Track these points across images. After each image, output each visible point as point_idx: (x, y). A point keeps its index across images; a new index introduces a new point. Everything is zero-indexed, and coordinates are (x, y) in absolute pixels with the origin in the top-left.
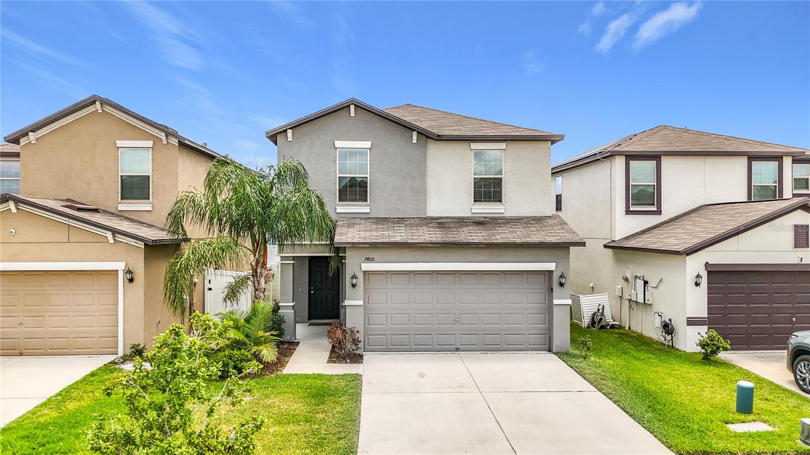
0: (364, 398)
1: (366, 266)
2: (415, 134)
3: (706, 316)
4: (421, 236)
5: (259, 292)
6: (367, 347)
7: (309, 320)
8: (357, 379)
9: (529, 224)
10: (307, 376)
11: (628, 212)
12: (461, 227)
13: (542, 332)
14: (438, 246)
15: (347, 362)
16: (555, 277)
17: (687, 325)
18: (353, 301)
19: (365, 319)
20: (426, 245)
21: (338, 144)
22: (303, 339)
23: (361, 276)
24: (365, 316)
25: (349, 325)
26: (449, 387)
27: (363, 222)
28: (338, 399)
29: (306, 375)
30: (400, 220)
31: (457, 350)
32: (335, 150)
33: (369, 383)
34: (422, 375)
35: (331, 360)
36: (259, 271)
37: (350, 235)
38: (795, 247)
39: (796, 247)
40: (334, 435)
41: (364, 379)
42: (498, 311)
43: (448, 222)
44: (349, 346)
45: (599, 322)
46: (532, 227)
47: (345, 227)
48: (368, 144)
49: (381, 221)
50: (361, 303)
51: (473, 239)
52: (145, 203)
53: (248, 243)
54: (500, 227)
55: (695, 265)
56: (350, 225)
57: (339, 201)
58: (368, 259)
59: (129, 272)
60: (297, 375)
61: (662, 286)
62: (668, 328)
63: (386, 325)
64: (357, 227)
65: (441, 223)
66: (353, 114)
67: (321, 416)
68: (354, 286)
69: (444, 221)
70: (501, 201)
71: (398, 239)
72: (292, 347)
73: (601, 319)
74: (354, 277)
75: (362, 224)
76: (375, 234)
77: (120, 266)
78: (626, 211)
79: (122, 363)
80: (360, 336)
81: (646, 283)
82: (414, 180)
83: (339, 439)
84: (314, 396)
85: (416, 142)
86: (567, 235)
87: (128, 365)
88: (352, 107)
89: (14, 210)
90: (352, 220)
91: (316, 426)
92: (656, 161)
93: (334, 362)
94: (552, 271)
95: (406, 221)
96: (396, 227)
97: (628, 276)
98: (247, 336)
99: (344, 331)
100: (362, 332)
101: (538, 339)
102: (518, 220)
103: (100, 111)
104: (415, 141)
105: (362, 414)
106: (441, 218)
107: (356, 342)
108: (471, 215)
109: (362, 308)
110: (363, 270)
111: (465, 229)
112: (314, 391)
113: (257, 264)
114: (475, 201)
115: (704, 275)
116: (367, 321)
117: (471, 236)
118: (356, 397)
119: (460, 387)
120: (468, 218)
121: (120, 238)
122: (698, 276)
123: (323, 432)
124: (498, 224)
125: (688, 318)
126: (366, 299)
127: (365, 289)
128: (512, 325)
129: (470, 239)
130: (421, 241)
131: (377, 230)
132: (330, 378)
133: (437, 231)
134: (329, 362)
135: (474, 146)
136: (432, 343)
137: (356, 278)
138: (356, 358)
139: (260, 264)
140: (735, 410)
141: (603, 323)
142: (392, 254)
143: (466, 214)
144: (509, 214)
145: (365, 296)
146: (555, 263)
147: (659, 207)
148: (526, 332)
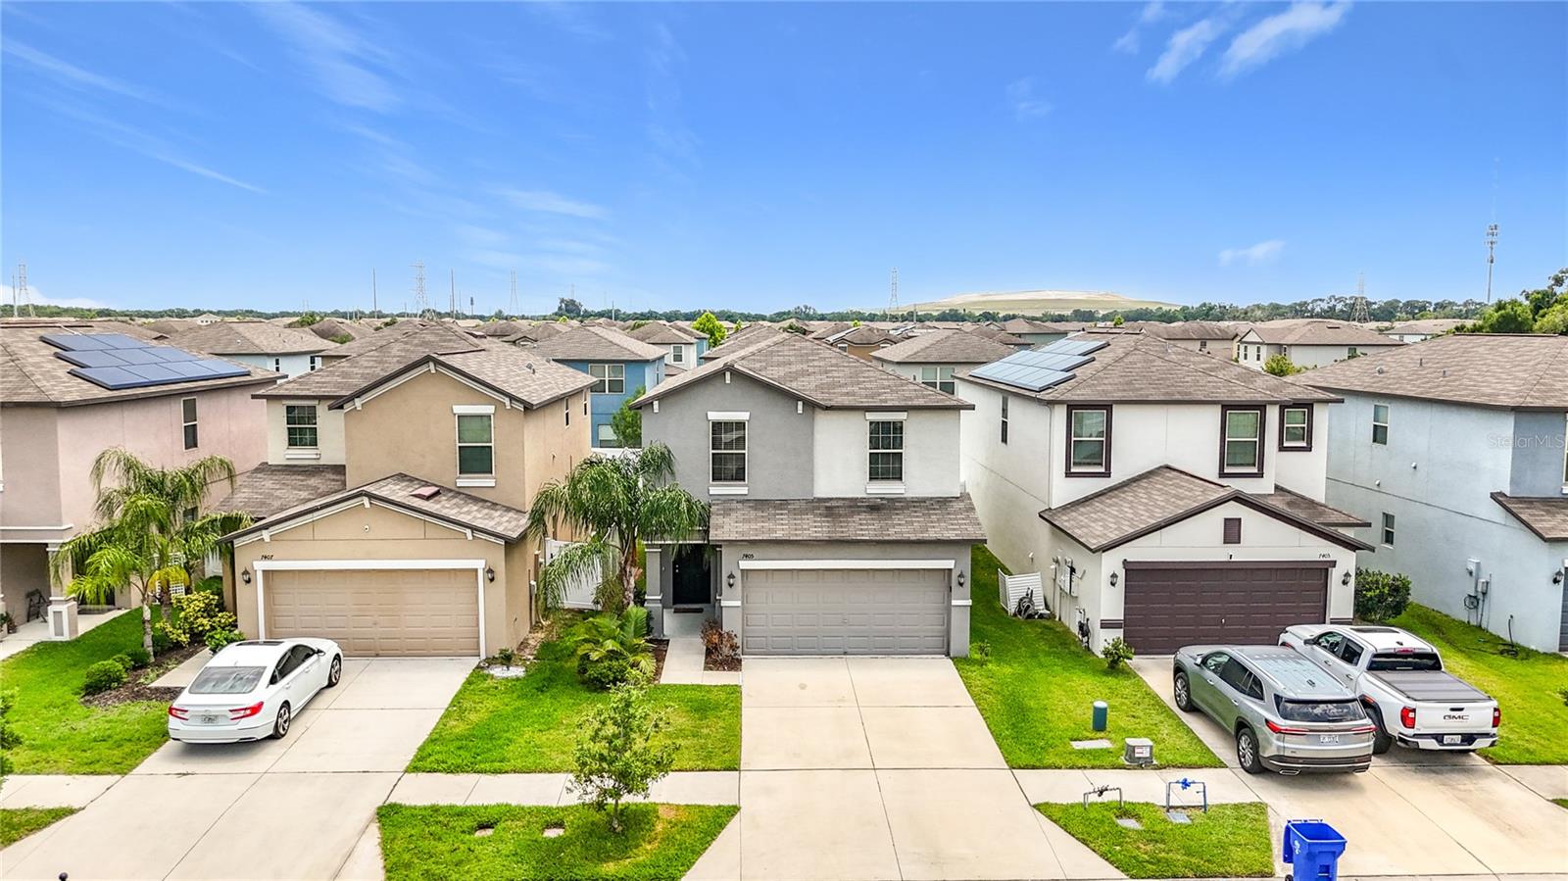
0: (744, 712)
1: (745, 564)
2: (800, 403)
3: (1123, 619)
4: (805, 529)
6: (745, 650)
7: (674, 604)
8: (735, 691)
9: (932, 509)
10: (686, 687)
11: (1069, 474)
12: (852, 514)
13: (940, 634)
15: (724, 670)
16: (954, 576)
17: (1102, 628)
18: (730, 602)
19: (743, 619)
20: (810, 542)
21: (712, 416)
22: (674, 637)
23: (738, 575)
24: (743, 616)
25: (726, 628)
26: (829, 701)
27: (740, 506)
28: (719, 714)
29: (684, 685)
30: (783, 504)
31: (845, 653)
32: (708, 423)
33: (748, 695)
34: (803, 687)
35: (707, 668)
36: (628, 570)
37: (727, 528)
39: (1225, 543)
40: (720, 748)
41: (743, 690)
42: (892, 612)
43: (838, 507)
44: (726, 651)
45: (1026, 611)
46: (933, 514)
47: (721, 514)
48: (745, 415)
49: (760, 504)
50: (739, 603)
51: (863, 535)
52: (487, 478)
53: (616, 541)
54: (897, 514)
55: (1113, 562)
56: (727, 512)
57: (713, 480)
58: (746, 557)
59: (490, 571)
60: (675, 685)
61: (1085, 577)
62: (1084, 629)
63: (766, 626)
64: (734, 515)
65: (830, 508)
66: (728, 382)
67: (705, 731)
68: (731, 585)
69: (834, 504)
70: (901, 479)
71: (779, 535)
72: (661, 647)
73: (1029, 606)
74: (731, 576)
75: (739, 509)
76: (753, 526)
77: (480, 565)
78: (1066, 473)
79: (488, 667)
80: (738, 641)
81: (1073, 570)
82: (800, 457)
83: (724, 752)
84: (696, 710)
85: (801, 414)
86: (970, 528)
87: (496, 670)
88: (728, 375)
89: (367, 505)
90: (728, 503)
91: (703, 741)
92: (1105, 412)
93: (711, 669)
94: (951, 569)
95: (789, 504)
96: (778, 514)
97: (1059, 558)
98: (622, 644)
99: (720, 635)
100: (739, 635)
101: (938, 641)
102: (919, 502)
103: (433, 371)
104: (800, 412)
105: (743, 728)
106: (831, 499)
107: (734, 647)
108: (865, 496)
109: (740, 609)
110: (741, 568)
111: (856, 518)
112: (696, 704)
113: (626, 562)
114: (871, 479)
115: (1121, 574)
116: (745, 622)
117: (862, 530)
118: (737, 711)
119: (839, 700)
120: (862, 500)
121: (478, 535)
122: (1114, 576)
123: (709, 746)
124: (896, 509)
125: (1103, 620)
126: (745, 599)
127: (743, 587)
128: (907, 627)
129: (859, 535)
130: (805, 538)
131: (756, 520)
132: (709, 689)
133: (824, 521)
134: (705, 669)
135: (870, 415)
136: (818, 646)
137: (734, 577)
138: (734, 664)
139: (629, 563)
140: (1091, 727)
141: (1030, 612)
142: (773, 551)
143: (859, 494)
144: (909, 495)
145: (743, 597)
146: (953, 561)
147: (1108, 467)
148: (922, 634)
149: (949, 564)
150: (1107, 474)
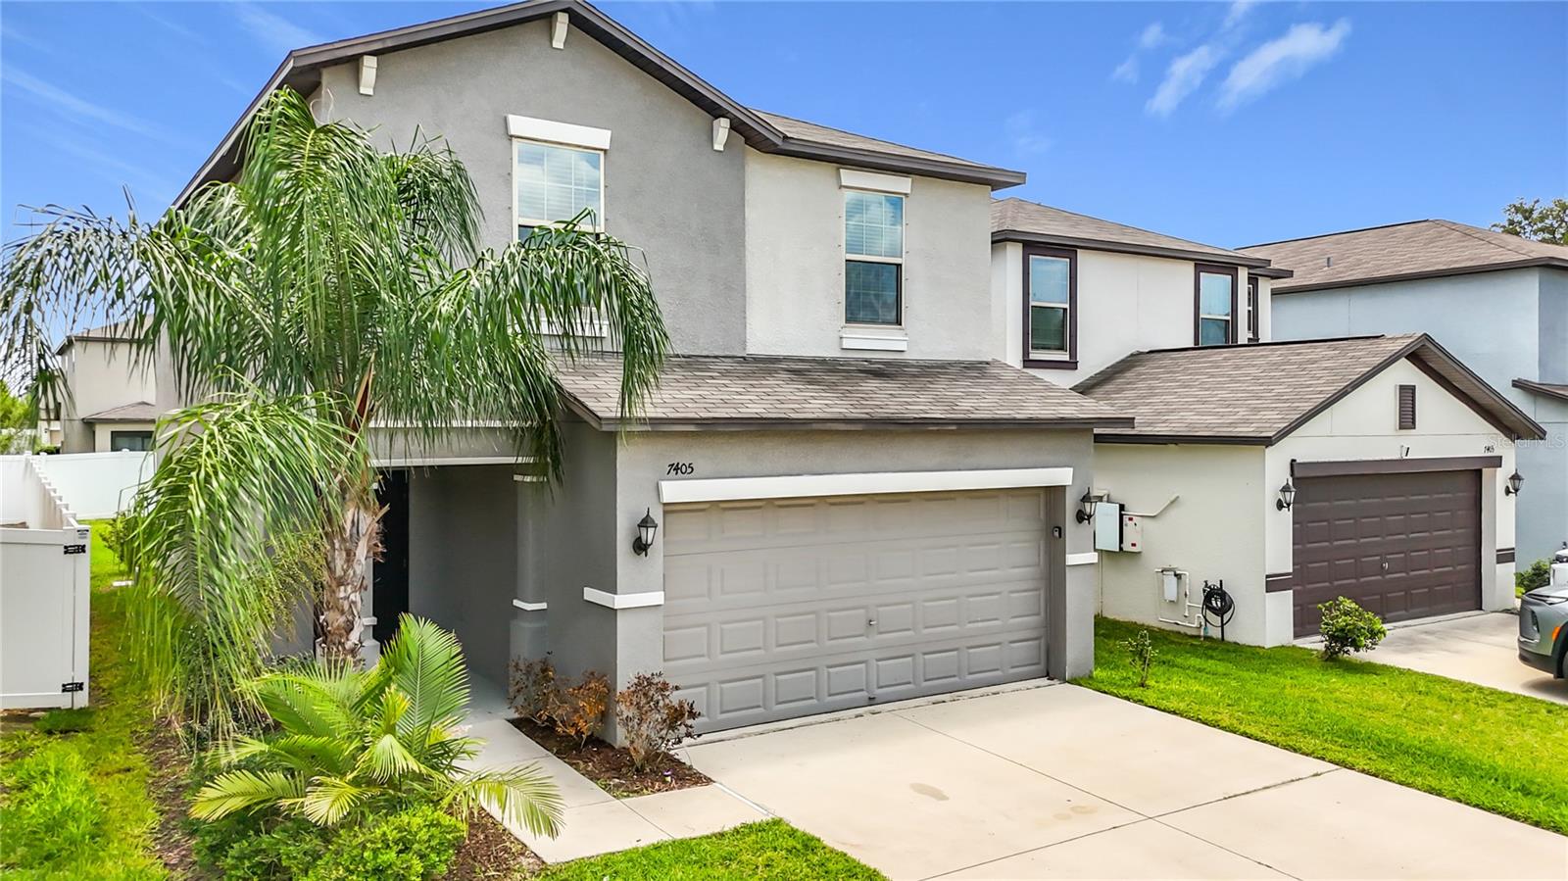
2: (722, 128)
3: (1291, 571)
5: (349, 588)
11: (1027, 363)
12: (851, 380)
14: (859, 427)
16: (1070, 500)
17: (1267, 592)
18: (637, 597)
20: (829, 426)
21: (518, 124)
23: (660, 520)
24: (662, 634)
25: (627, 667)
30: (691, 361)
31: (872, 701)
32: (507, 142)
34: (933, 793)
38: (1400, 428)
43: (807, 370)
46: (989, 384)
48: (601, 138)
50: (657, 598)
54: (930, 383)
58: (676, 469)
61: (1173, 513)
62: (1217, 600)
63: (709, 657)
65: (797, 372)
66: (559, 42)
68: (640, 548)
69: (793, 366)
70: (900, 322)
74: (648, 522)
78: (1024, 361)
82: (718, 253)
85: (722, 149)
88: (562, 21)
92: (1068, 260)
94: (1065, 486)
95: (706, 363)
101: (1024, 651)
102: (936, 367)
104: (719, 146)
106: (777, 360)
109: (661, 614)
110: (664, 500)
111: (868, 386)
114: (848, 320)
117: (907, 403)
120: (836, 362)
122: (1287, 489)
124: (917, 377)
125: (1267, 576)
126: (664, 586)
127: (664, 553)
128: (980, 624)
130: (820, 416)
133: (817, 390)
135: (848, 176)
136: (817, 693)
137: (654, 525)
142: (738, 453)
143: (830, 352)
144: (913, 355)
146: (1072, 469)
147: (1073, 353)
148: (1005, 637)
149: (1062, 476)
150: (1072, 365)
